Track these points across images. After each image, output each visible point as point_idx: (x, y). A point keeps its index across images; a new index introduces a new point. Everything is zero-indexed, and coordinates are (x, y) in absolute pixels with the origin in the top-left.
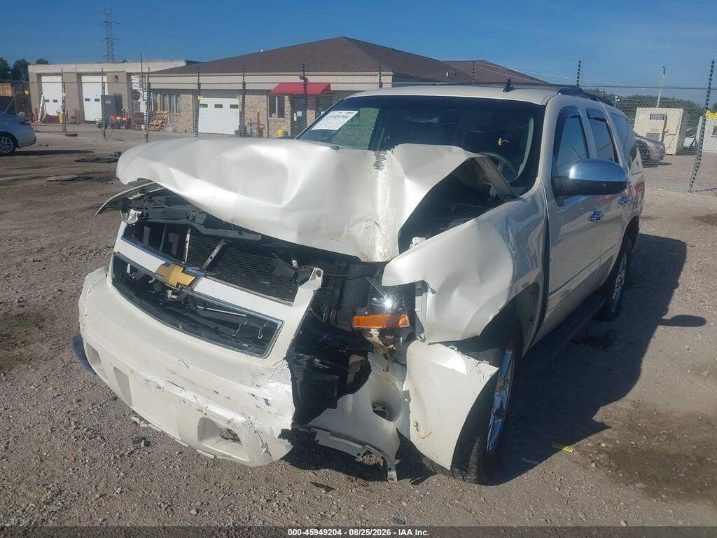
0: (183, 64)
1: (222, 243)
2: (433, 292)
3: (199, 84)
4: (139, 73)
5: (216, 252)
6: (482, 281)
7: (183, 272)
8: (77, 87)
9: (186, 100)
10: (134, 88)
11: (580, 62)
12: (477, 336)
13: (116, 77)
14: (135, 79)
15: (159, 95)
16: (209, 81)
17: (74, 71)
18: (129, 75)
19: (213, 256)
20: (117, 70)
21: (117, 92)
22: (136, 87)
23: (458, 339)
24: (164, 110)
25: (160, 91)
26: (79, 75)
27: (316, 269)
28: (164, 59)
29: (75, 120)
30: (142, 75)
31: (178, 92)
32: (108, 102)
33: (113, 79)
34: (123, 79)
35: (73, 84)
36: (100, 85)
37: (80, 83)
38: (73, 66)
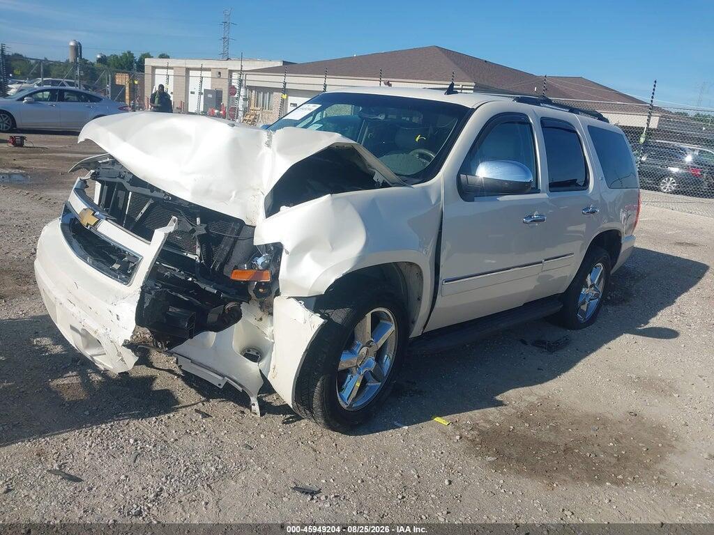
0: (280, 64)
1: (151, 201)
2: (287, 253)
3: (285, 84)
4: (238, 71)
5: (145, 208)
6: (333, 249)
7: (93, 215)
8: (184, 81)
9: (277, 98)
10: (233, 84)
11: (655, 82)
12: (322, 295)
13: (220, 73)
14: (235, 76)
15: (254, 91)
16: (294, 81)
17: (184, 66)
18: (231, 72)
19: (143, 211)
20: (221, 67)
21: (219, 87)
22: (235, 83)
23: (306, 295)
24: (257, 106)
25: (256, 88)
26: (188, 70)
27: (174, 217)
28: (263, 59)
29: (179, 111)
30: (241, 72)
31: (271, 90)
32: (210, 96)
33: (216, 75)
34: (225, 75)
35: (180, 78)
36: (199, 79)
37: (187, 76)
38: (184, 61)
